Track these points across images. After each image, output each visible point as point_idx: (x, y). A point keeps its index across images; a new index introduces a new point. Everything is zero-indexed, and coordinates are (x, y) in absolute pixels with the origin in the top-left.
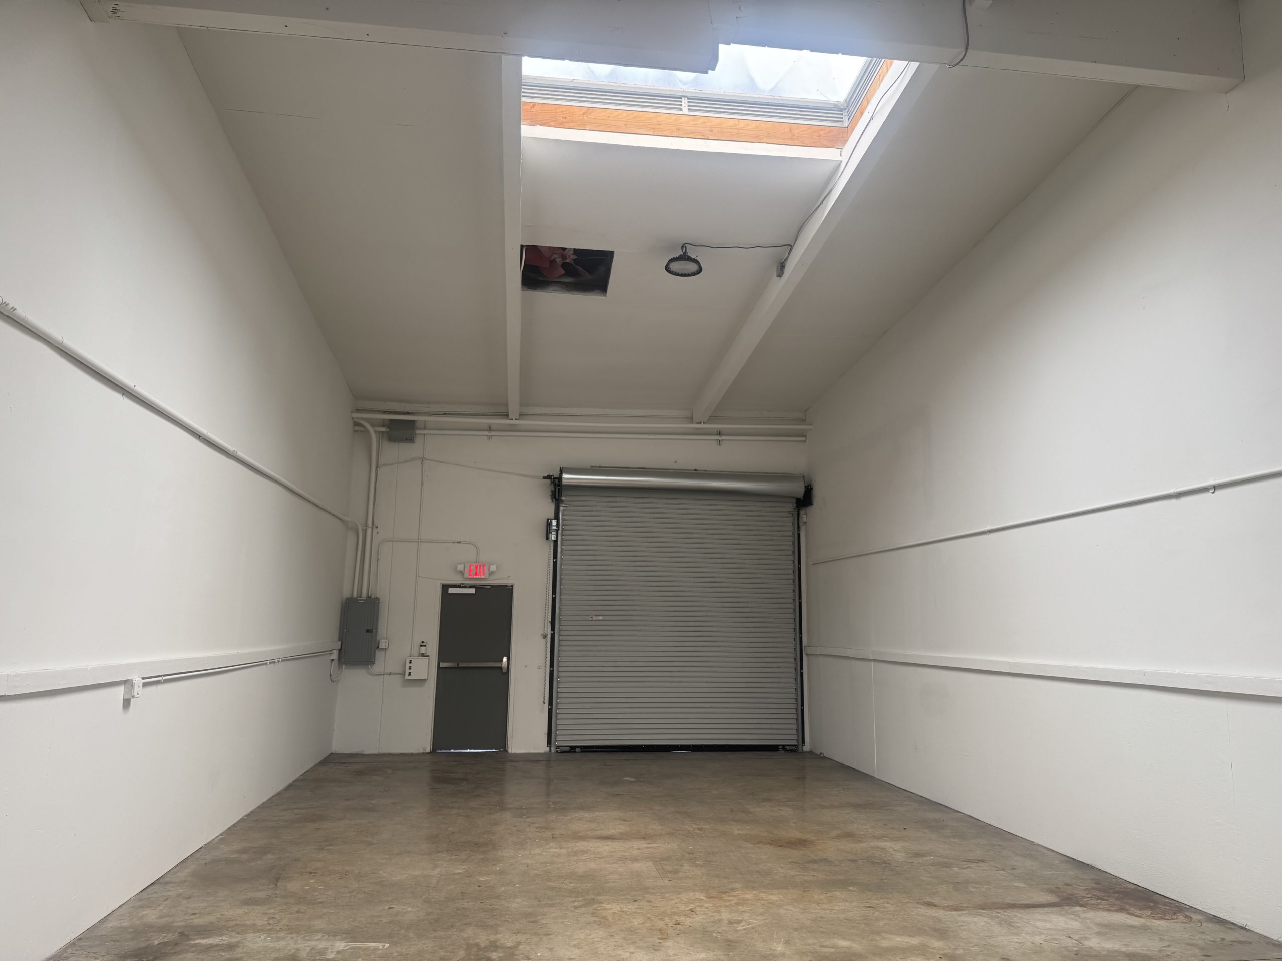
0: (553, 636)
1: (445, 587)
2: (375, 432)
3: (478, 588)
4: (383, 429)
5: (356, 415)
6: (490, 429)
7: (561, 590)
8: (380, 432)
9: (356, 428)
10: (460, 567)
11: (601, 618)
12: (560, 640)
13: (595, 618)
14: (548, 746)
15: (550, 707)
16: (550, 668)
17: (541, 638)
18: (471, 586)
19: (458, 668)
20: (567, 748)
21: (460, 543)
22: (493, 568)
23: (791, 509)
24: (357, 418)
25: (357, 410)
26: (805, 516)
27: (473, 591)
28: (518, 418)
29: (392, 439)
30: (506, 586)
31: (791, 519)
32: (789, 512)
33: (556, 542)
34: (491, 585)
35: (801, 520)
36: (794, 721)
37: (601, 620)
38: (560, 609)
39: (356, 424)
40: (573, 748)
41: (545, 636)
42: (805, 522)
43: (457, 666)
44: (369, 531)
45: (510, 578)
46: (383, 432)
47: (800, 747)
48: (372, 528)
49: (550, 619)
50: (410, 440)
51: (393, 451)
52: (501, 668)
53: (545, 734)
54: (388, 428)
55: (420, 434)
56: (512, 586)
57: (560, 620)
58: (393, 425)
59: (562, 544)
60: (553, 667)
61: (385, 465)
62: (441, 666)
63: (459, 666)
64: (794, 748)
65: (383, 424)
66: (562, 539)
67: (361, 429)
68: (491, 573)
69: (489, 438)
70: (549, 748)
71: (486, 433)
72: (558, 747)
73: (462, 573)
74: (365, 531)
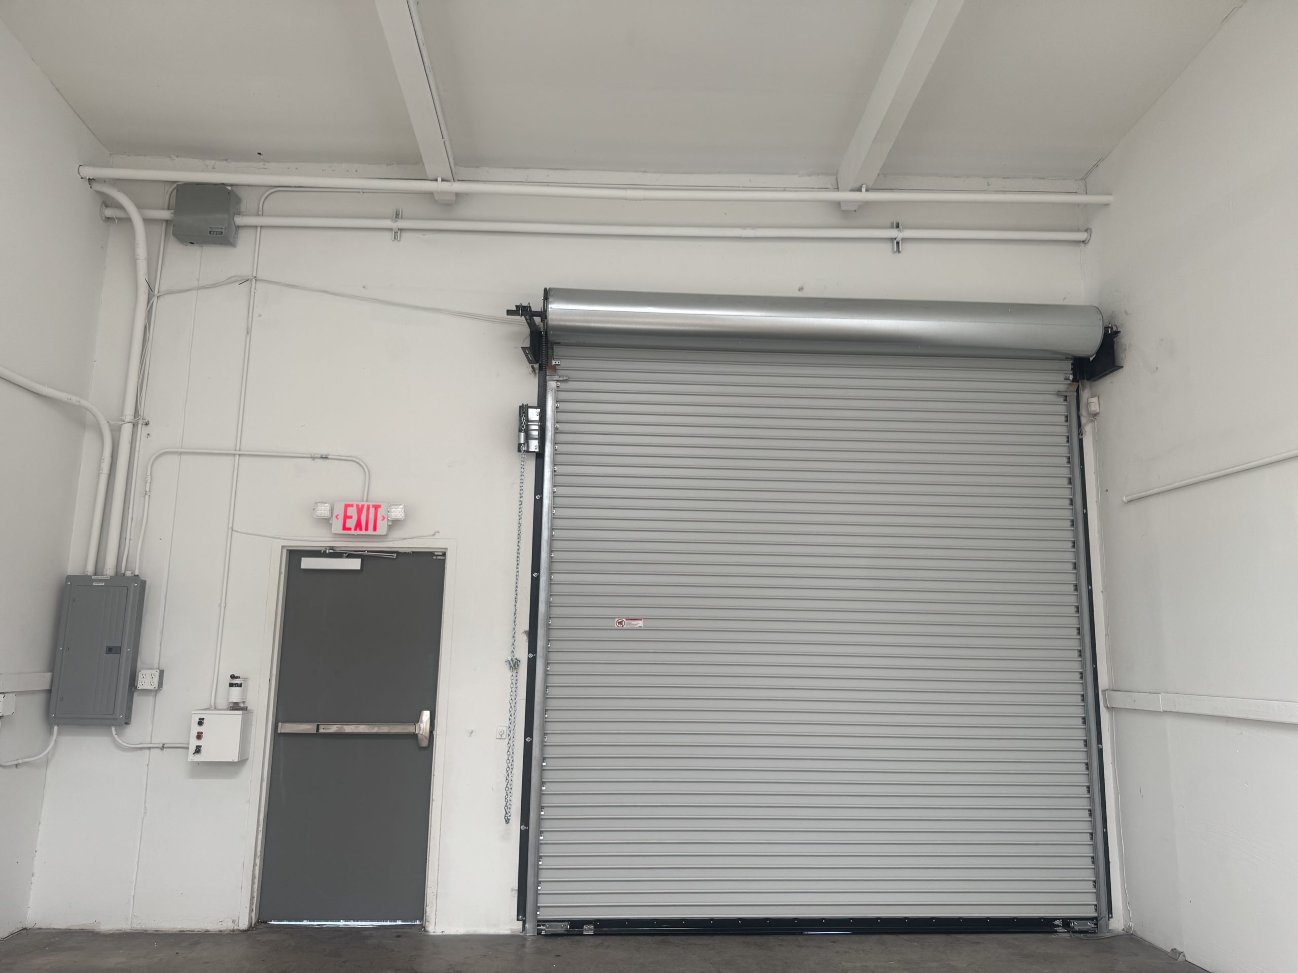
0: (532, 664)
1: (294, 556)
2: (147, 221)
3: (366, 557)
4: (162, 215)
7: (551, 561)
8: (155, 220)
10: (323, 510)
11: (640, 624)
12: (546, 674)
13: (627, 624)
14: (518, 920)
15: (523, 828)
16: (525, 738)
17: (506, 668)
18: (351, 556)
19: (317, 735)
20: (562, 924)
21: (326, 458)
22: (397, 512)
23: (1062, 387)
24: (100, 180)
26: (1095, 400)
27: (355, 564)
29: (185, 235)
30: (431, 554)
31: (1062, 409)
32: (1058, 393)
33: (540, 456)
34: (397, 553)
35: (1083, 412)
36: (1088, 862)
37: (640, 629)
38: (549, 605)
40: (577, 925)
41: (514, 665)
42: (1095, 415)
43: (315, 731)
44: (127, 430)
45: (437, 535)
46: (164, 221)
47: (1102, 923)
48: (135, 425)
49: (527, 627)
50: (226, 239)
51: (187, 263)
52: (414, 736)
53: (512, 890)
55: (249, 226)
56: (444, 554)
57: (548, 628)
59: (555, 464)
60: (532, 737)
61: (168, 291)
62: (279, 732)
63: (321, 731)
64: (1090, 925)
66: (555, 453)
68: (395, 524)
69: (396, 234)
70: (521, 923)
71: (388, 223)
72: (541, 922)
73: (329, 523)
74: (118, 432)
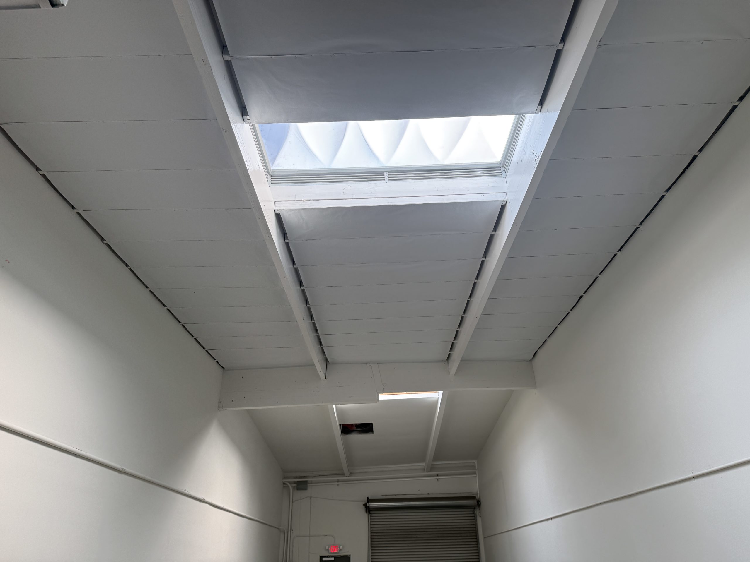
1: (321, 557)
2: (292, 486)
3: (335, 557)
4: (295, 485)
5: (284, 480)
6: (338, 481)
8: (293, 486)
9: (284, 485)
10: (327, 547)
18: (332, 557)
21: (327, 536)
22: (341, 547)
24: (285, 482)
25: (285, 477)
27: (333, 559)
28: (349, 475)
29: (298, 489)
30: (348, 556)
34: (341, 556)
39: (284, 484)
45: (348, 552)
46: (295, 486)
48: (291, 531)
50: (306, 489)
51: (299, 494)
54: (297, 484)
55: (310, 486)
56: (350, 556)
58: (298, 483)
61: (296, 501)
65: (295, 483)
67: (286, 485)
68: (340, 550)
69: (338, 485)
71: (337, 483)
73: (328, 550)
74: (288, 532)
